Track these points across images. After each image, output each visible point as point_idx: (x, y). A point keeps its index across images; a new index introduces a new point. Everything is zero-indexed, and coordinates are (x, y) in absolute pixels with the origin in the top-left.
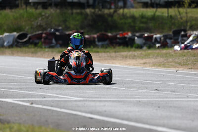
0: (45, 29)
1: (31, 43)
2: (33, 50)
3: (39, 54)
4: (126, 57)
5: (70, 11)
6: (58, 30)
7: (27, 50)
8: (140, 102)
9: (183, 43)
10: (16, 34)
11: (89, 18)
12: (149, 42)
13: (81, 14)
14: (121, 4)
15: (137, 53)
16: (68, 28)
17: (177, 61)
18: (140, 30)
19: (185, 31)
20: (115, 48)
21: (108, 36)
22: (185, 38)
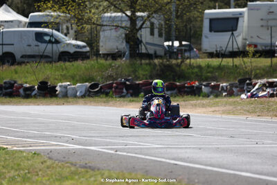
0: (116, 79)
1: (103, 93)
2: (105, 99)
3: (111, 103)
4: (196, 105)
5: (138, 62)
6: (128, 80)
7: (100, 99)
8: (218, 148)
9: (249, 92)
10: (88, 84)
11: (158, 67)
12: (216, 91)
13: (150, 64)
14: (187, 54)
15: (206, 101)
16: (138, 78)
17: (245, 108)
18: (206, 79)
19: (250, 79)
20: (183, 97)
21: (176, 85)
22: (250, 87)
